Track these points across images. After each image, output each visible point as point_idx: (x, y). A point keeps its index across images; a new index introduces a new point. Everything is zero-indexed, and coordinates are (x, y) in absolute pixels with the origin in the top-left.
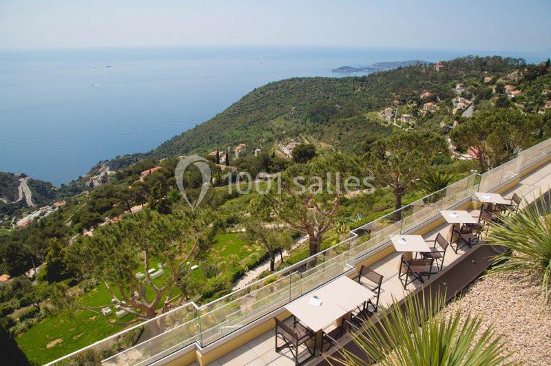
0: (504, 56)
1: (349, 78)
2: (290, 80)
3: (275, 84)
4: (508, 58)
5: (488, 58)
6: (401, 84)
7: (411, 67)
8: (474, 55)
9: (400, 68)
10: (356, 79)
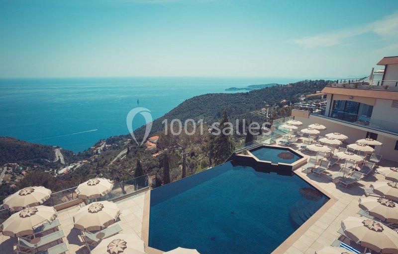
0: (326, 80)
1: (238, 93)
2: (206, 95)
3: (197, 97)
4: (328, 81)
5: (317, 81)
6: (267, 96)
7: (273, 87)
8: (309, 79)
9: (267, 88)
10: (243, 94)
